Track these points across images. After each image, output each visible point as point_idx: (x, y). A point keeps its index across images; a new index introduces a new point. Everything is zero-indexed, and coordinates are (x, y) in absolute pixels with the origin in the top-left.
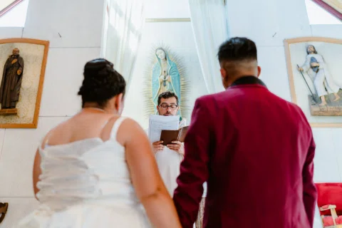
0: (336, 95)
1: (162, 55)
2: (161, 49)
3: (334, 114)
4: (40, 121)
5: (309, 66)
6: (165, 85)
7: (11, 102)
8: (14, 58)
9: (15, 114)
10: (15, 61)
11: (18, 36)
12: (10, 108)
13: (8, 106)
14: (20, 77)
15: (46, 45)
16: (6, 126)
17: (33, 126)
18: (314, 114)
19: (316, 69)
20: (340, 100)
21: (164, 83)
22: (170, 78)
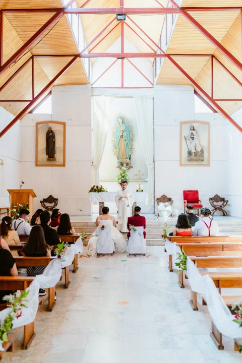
0: (200, 151)
1: (121, 121)
2: (121, 118)
3: (197, 161)
4: (66, 163)
5: (190, 136)
8: (50, 132)
9: (55, 160)
10: (51, 134)
11: (50, 119)
12: (52, 158)
13: (51, 156)
14: (54, 143)
15: (64, 124)
16: (51, 166)
17: (64, 165)
18: (189, 160)
19: (193, 138)
20: (201, 154)
21: (122, 137)
22: (125, 134)
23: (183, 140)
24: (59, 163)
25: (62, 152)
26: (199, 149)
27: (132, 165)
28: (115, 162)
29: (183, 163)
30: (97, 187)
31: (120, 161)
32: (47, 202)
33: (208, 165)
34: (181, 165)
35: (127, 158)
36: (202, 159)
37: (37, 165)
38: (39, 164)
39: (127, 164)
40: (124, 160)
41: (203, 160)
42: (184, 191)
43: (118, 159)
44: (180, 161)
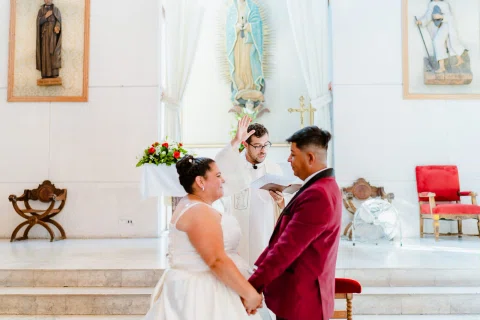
0: (459, 57)
4: (91, 92)
5: (430, 19)
6: (243, 36)
7: (52, 70)
8: (48, 9)
9: (59, 83)
10: (49, 13)
12: (52, 77)
13: (49, 74)
16: (50, 99)
17: (84, 98)
18: (428, 83)
19: (438, 22)
20: (463, 65)
21: (242, 33)
22: (249, 26)
23: (413, 30)
24: (70, 94)
25: (80, 62)
26: (457, 51)
27: (267, 104)
28: (225, 99)
29: (411, 91)
30: (165, 147)
31: (238, 94)
32: (35, 199)
34: (407, 95)
35: (254, 88)
36: (466, 77)
37: (11, 98)
38: (17, 94)
39: (256, 104)
40: (246, 93)
41: (468, 82)
42: (418, 170)
43: (232, 89)
44: (405, 84)
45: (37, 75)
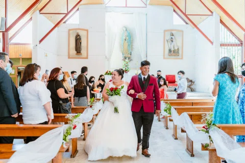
1: (125, 29)
2: (125, 27)
3: (175, 56)
4: (89, 57)
5: (170, 40)
7: (79, 51)
8: (78, 36)
9: (81, 54)
11: (77, 27)
12: (79, 53)
14: (81, 43)
15: (87, 31)
16: (79, 58)
17: (87, 58)
18: (169, 55)
19: (172, 41)
20: (177, 51)
21: (125, 40)
22: (127, 38)
23: (166, 42)
24: (84, 57)
25: (86, 49)
26: (176, 48)
27: (132, 58)
28: (121, 57)
30: (110, 72)
31: (124, 56)
33: (182, 58)
34: (164, 58)
35: (129, 54)
37: (69, 58)
38: (70, 57)
39: (129, 58)
40: (126, 55)
41: (178, 55)
42: (166, 76)
43: (123, 54)
44: (164, 55)
45: (75, 52)
